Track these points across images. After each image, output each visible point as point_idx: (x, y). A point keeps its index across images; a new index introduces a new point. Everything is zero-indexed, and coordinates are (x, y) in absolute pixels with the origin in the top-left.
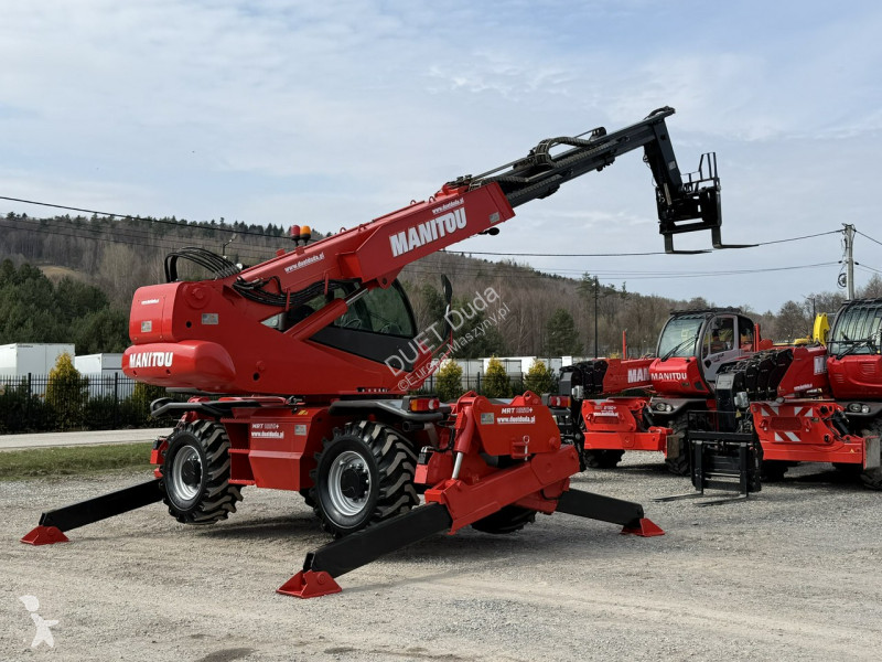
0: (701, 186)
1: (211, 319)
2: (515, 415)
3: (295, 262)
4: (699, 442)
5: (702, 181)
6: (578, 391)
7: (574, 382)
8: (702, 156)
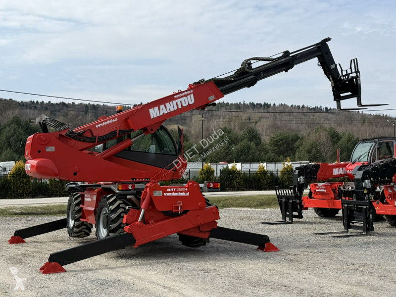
1: (51, 149)
2: (176, 192)
4: (346, 205)
5: (352, 73)
6: (301, 179)
7: (299, 175)
8: (351, 60)
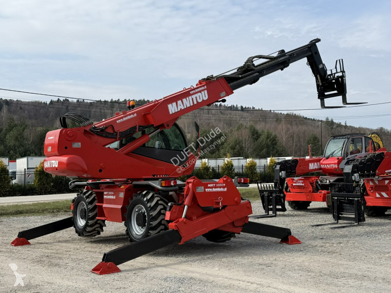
0: (336, 75)
1: (77, 145)
2: (215, 187)
3: (122, 118)
4: (336, 198)
5: (337, 73)
6: (283, 174)
7: (281, 170)
8: (337, 61)
